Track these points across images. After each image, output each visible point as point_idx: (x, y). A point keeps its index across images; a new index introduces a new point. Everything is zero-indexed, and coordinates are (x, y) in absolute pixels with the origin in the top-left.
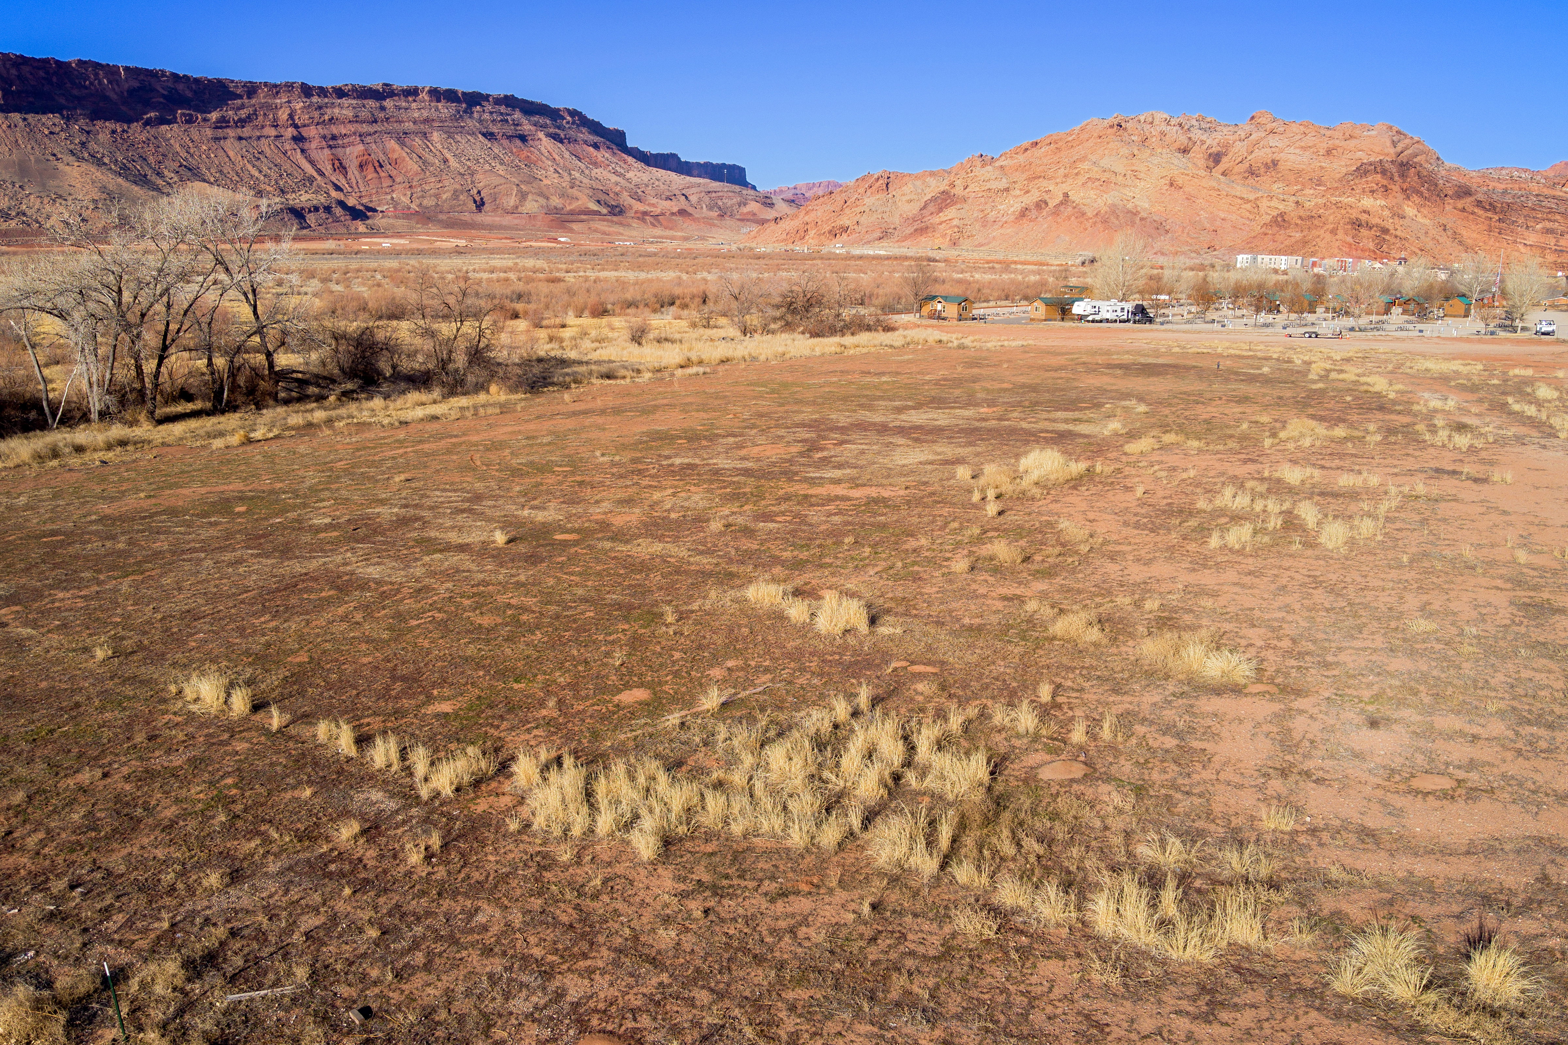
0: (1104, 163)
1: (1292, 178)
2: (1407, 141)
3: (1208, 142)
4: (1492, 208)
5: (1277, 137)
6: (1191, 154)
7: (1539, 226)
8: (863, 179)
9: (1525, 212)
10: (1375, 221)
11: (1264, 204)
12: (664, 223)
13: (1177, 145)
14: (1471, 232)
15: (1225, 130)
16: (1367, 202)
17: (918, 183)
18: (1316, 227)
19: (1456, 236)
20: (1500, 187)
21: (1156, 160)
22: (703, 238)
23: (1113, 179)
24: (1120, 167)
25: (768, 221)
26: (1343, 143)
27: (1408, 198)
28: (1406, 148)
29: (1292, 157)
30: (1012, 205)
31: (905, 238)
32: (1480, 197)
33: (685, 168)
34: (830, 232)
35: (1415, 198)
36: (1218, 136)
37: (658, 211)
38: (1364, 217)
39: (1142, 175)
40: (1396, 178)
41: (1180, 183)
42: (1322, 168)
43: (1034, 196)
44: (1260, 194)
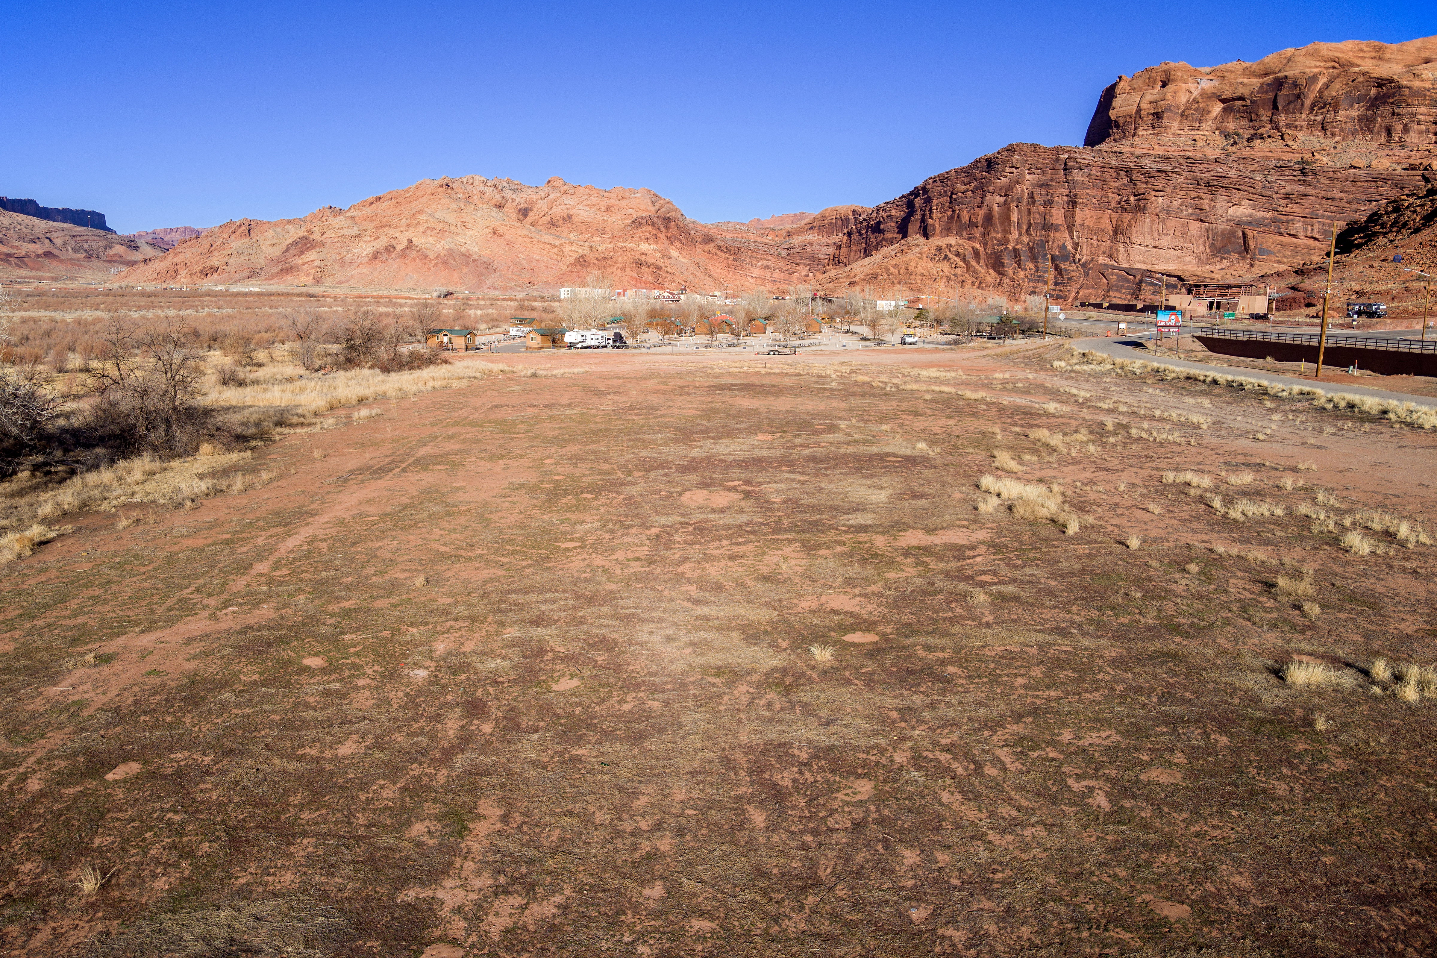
0: (439, 215)
1: (583, 228)
2: (662, 202)
3: (518, 200)
4: (728, 251)
5: (569, 197)
6: (505, 210)
7: (759, 264)
8: (226, 225)
9: (750, 253)
10: (651, 261)
11: (567, 248)
12: (30, 264)
13: (493, 202)
14: (717, 268)
15: (529, 191)
16: (644, 247)
17: (279, 230)
18: (610, 266)
19: (706, 271)
20: (729, 236)
21: (479, 214)
22: (72, 278)
23: (447, 228)
24: (451, 218)
25: (136, 262)
26: (617, 203)
27: (672, 243)
28: (662, 207)
29: (582, 212)
30: (365, 248)
31: (273, 277)
32: (720, 243)
33: (45, 214)
34: (201, 272)
35: (677, 243)
36: (524, 195)
37: (23, 253)
38: (643, 258)
39: (469, 226)
40: (662, 229)
41: (501, 232)
42: (604, 221)
43: (383, 242)
44: (563, 241)
